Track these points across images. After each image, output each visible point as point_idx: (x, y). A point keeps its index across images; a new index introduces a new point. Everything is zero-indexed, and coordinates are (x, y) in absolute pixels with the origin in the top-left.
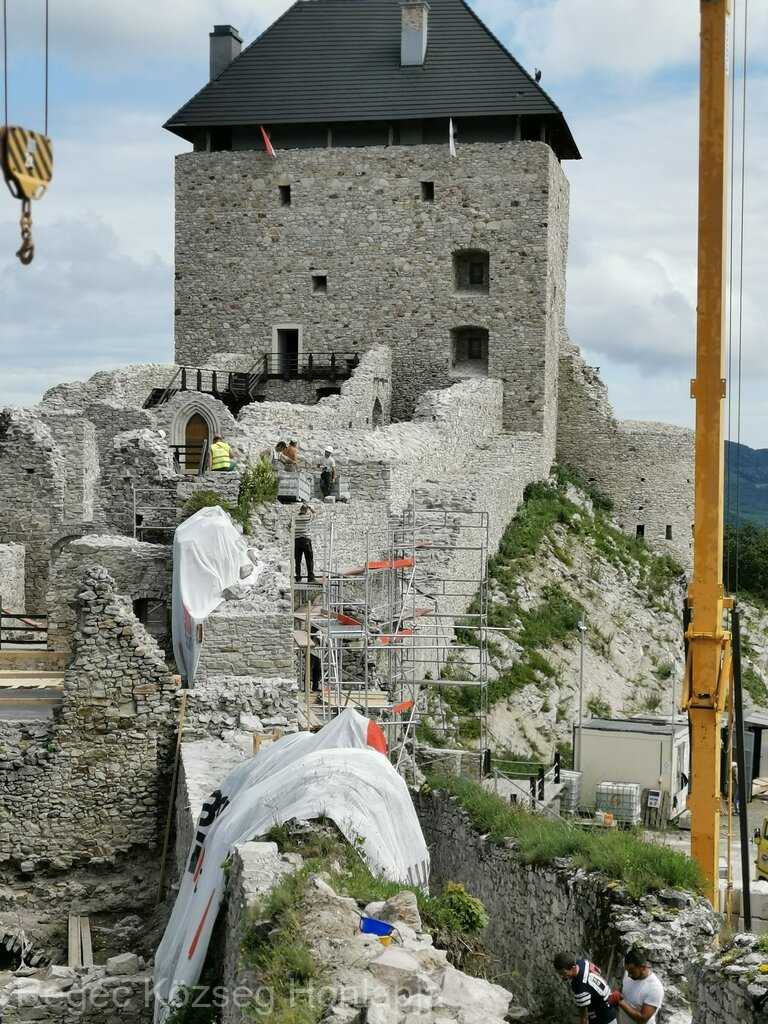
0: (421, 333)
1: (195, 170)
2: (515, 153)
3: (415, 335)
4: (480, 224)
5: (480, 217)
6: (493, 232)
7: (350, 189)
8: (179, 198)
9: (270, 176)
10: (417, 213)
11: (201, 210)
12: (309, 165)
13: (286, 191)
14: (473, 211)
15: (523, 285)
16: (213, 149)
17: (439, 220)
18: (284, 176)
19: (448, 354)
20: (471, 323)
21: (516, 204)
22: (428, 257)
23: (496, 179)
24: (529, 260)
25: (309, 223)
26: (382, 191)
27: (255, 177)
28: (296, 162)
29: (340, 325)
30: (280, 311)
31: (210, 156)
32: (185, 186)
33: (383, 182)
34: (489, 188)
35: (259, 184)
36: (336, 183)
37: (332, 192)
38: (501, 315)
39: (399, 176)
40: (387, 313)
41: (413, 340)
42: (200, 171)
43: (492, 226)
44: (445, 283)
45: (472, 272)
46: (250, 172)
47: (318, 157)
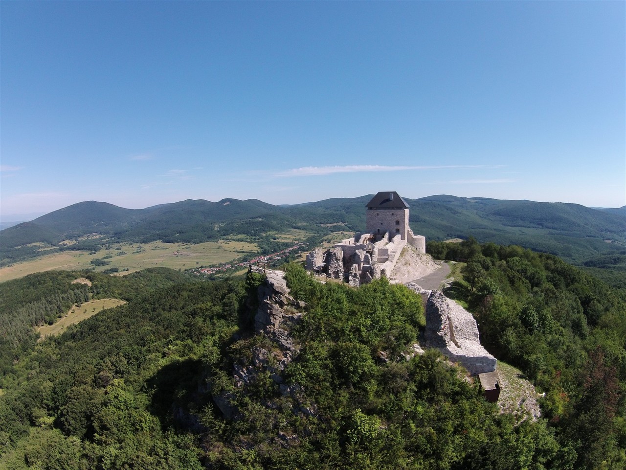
3: (391, 230)
4: (398, 218)
7: (385, 214)
10: (392, 217)
11: (369, 216)
15: (403, 225)
17: (394, 218)
18: (377, 213)
19: (395, 232)
20: (398, 229)
22: (393, 221)
25: (381, 217)
26: (388, 214)
29: (384, 228)
30: (377, 226)
31: (370, 210)
34: (399, 214)
37: (383, 214)
38: (401, 228)
39: (390, 213)
40: (388, 227)
43: (400, 218)
44: (395, 224)
45: (398, 223)
46: (374, 212)
47: (381, 210)
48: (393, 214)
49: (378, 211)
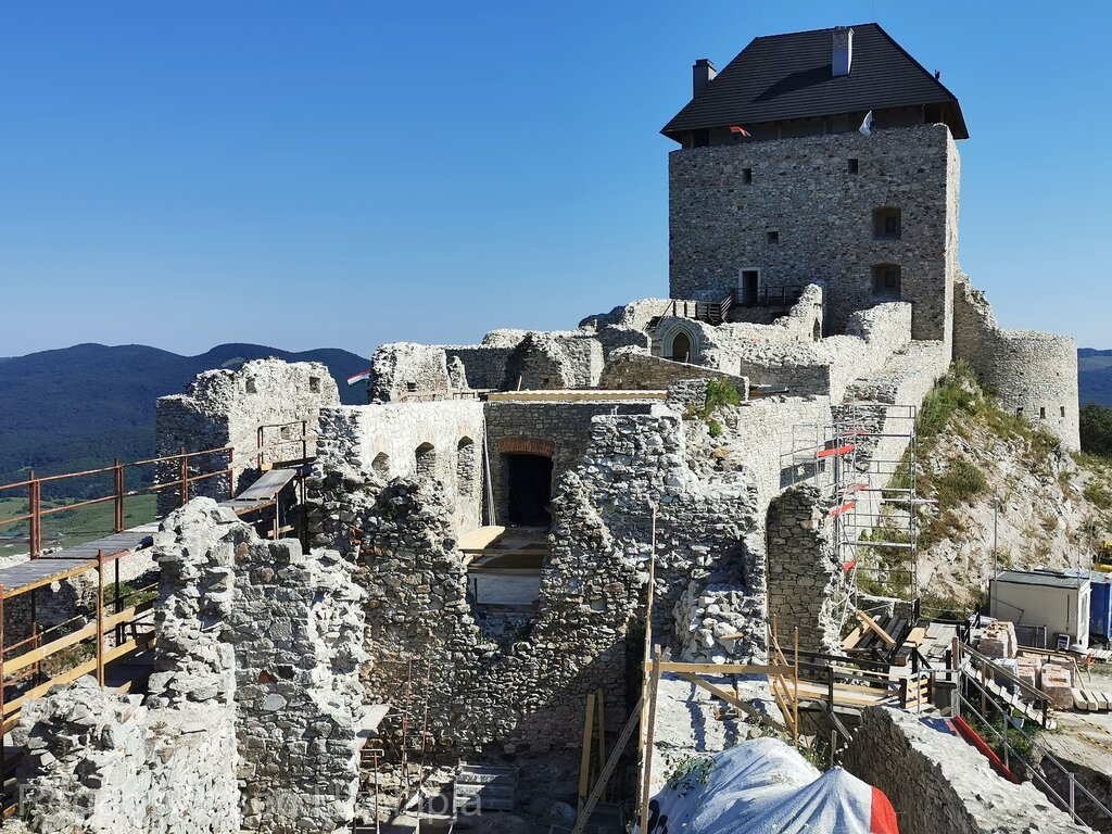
0: (849, 269)
1: (683, 161)
2: (920, 133)
3: (844, 272)
4: (894, 188)
5: (893, 182)
6: (904, 192)
7: (795, 168)
8: (671, 182)
9: (736, 163)
10: (846, 182)
11: (687, 190)
12: (765, 152)
13: (748, 172)
14: (889, 179)
15: (927, 232)
16: (695, 147)
17: (861, 186)
18: (746, 162)
19: (868, 284)
20: (887, 261)
21: (921, 171)
22: (854, 215)
23: (905, 154)
24: (932, 212)
25: (765, 194)
26: (819, 168)
27: (726, 164)
28: (755, 152)
29: (788, 267)
30: (744, 259)
31: (691, 152)
32: (675, 173)
33: (820, 161)
34: (900, 160)
35: (728, 169)
36: (784, 165)
37: (781, 171)
38: (910, 254)
39: (831, 156)
40: (823, 256)
41: (843, 275)
42: (686, 162)
43: (902, 188)
44: (866, 232)
45: (887, 223)
46: (723, 161)
47: (771, 146)
48: (854, 166)
49: (751, 154)
